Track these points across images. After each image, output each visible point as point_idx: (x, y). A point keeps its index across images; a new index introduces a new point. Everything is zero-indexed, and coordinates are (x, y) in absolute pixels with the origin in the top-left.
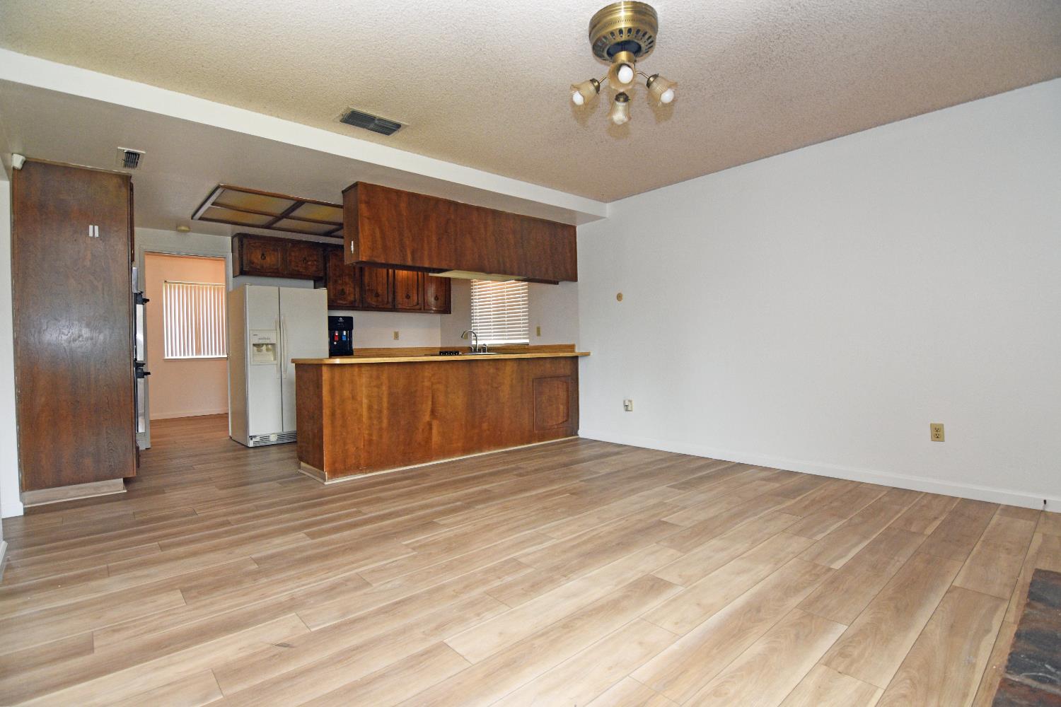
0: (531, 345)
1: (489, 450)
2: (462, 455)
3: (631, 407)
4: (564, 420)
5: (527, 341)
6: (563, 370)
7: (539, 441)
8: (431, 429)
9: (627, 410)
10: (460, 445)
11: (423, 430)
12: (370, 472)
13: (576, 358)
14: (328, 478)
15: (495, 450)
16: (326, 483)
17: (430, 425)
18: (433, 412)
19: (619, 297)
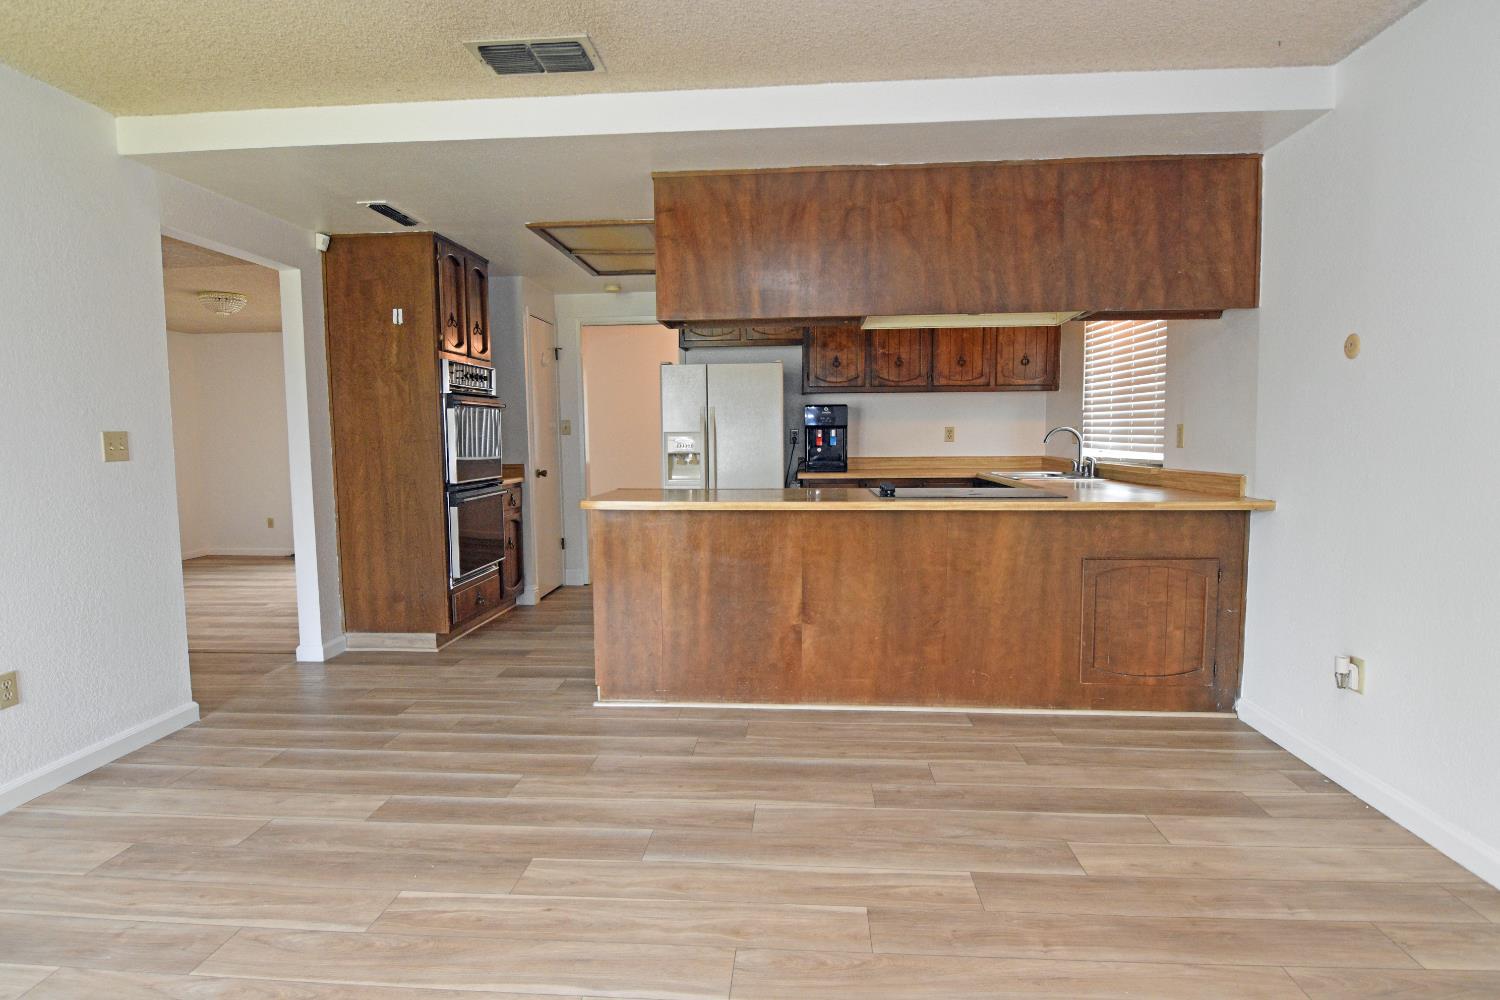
0: (1167, 467)
1: (943, 703)
2: (870, 703)
3: (1360, 681)
4: (1187, 666)
5: (1159, 457)
6: (1187, 543)
7: (1094, 707)
8: (799, 641)
9: (1340, 686)
10: (867, 682)
11: (782, 640)
12: (674, 701)
13: (1245, 514)
14: (602, 697)
15: (956, 705)
16: (596, 704)
17: (798, 633)
18: (804, 608)
19: (1351, 347)
